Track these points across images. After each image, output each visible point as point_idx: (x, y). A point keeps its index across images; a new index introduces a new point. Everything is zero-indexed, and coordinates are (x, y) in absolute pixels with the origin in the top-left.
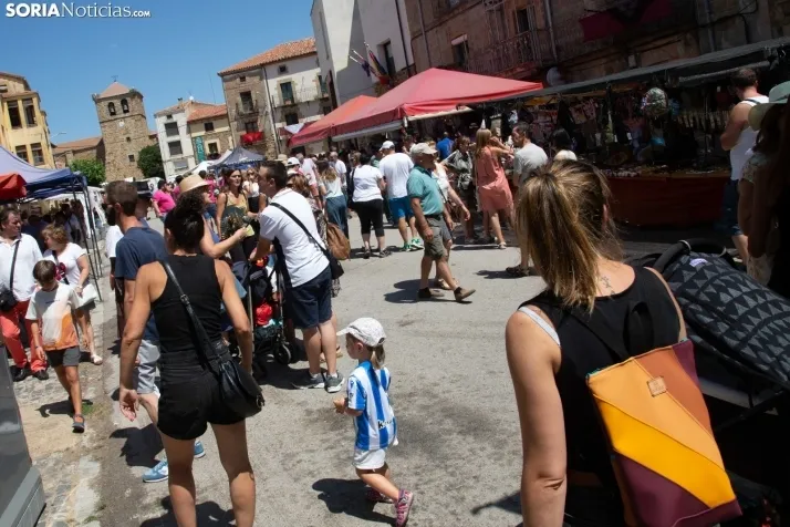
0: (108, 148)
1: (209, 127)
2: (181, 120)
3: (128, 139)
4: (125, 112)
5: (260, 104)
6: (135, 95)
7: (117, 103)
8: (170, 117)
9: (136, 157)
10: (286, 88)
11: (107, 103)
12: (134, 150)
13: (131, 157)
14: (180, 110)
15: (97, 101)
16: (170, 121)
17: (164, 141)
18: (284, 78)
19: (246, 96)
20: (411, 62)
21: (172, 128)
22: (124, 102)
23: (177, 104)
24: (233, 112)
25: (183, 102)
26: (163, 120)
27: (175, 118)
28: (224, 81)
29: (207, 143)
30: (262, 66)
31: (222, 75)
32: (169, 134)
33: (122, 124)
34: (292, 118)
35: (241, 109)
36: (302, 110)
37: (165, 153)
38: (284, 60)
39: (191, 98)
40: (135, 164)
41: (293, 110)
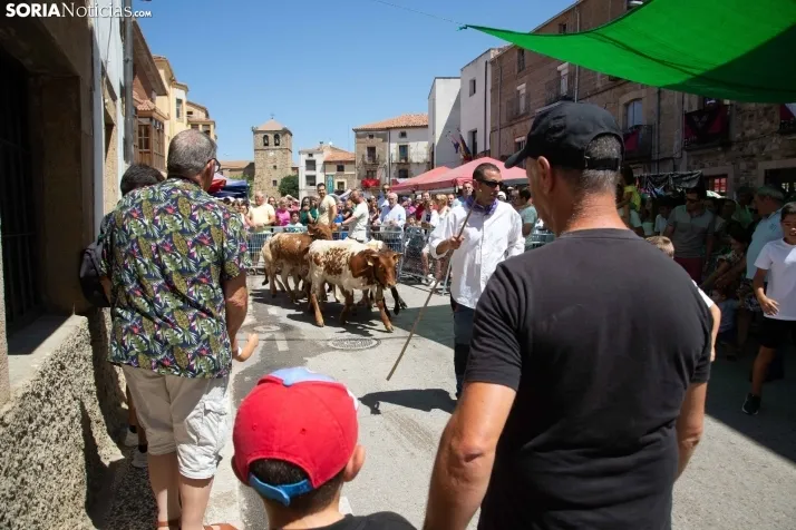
0: (257, 172)
1: (340, 169)
2: (319, 160)
3: (275, 167)
4: (276, 145)
5: (381, 158)
6: (286, 132)
7: (271, 137)
8: (311, 155)
9: (279, 183)
10: (403, 149)
11: (263, 135)
12: (279, 176)
13: (275, 182)
14: (320, 151)
15: (256, 132)
16: (311, 158)
17: (303, 174)
18: (403, 142)
19: (372, 150)
20: (488, 148)
21: (311, 164)
22: (276, 137)
23: (318, 146)
24: (359, 161)
25: (324, 145)
26: (305, 157)
27: (315, 157)
28: (358, 137)
29: (336, 181)
30: (388, 129)
31: (356, 131)
32: (308, 169)
33: (271, 154)
34: (404, 173)
35: (366, 160)
36: (413, 169)
37: (302, 183)
38: (405, 127)
39: (331, 143)
40: (277, 188)
41: (406, 167)
